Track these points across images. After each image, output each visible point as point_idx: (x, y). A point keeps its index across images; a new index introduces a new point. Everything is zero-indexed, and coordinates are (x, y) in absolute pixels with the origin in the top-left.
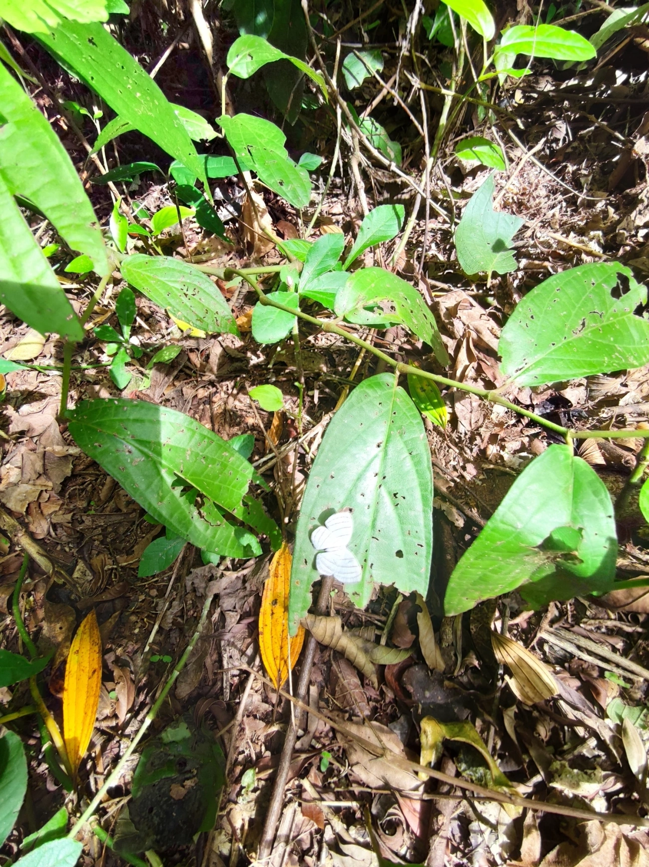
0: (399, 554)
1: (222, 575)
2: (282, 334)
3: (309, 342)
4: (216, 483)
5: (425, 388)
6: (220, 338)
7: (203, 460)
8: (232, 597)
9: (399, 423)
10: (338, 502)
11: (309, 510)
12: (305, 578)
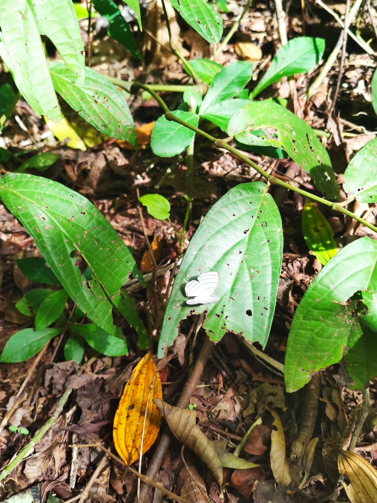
0: (249, 313)
1: (84, 372)
2: (178, 150)
4: (103, 265)
5: (319, 228)
7: (96, 242)
8: (89, 398)
9: (263, 219)
10: (208, 267)
11: (185, 269)
12: (175, 316)
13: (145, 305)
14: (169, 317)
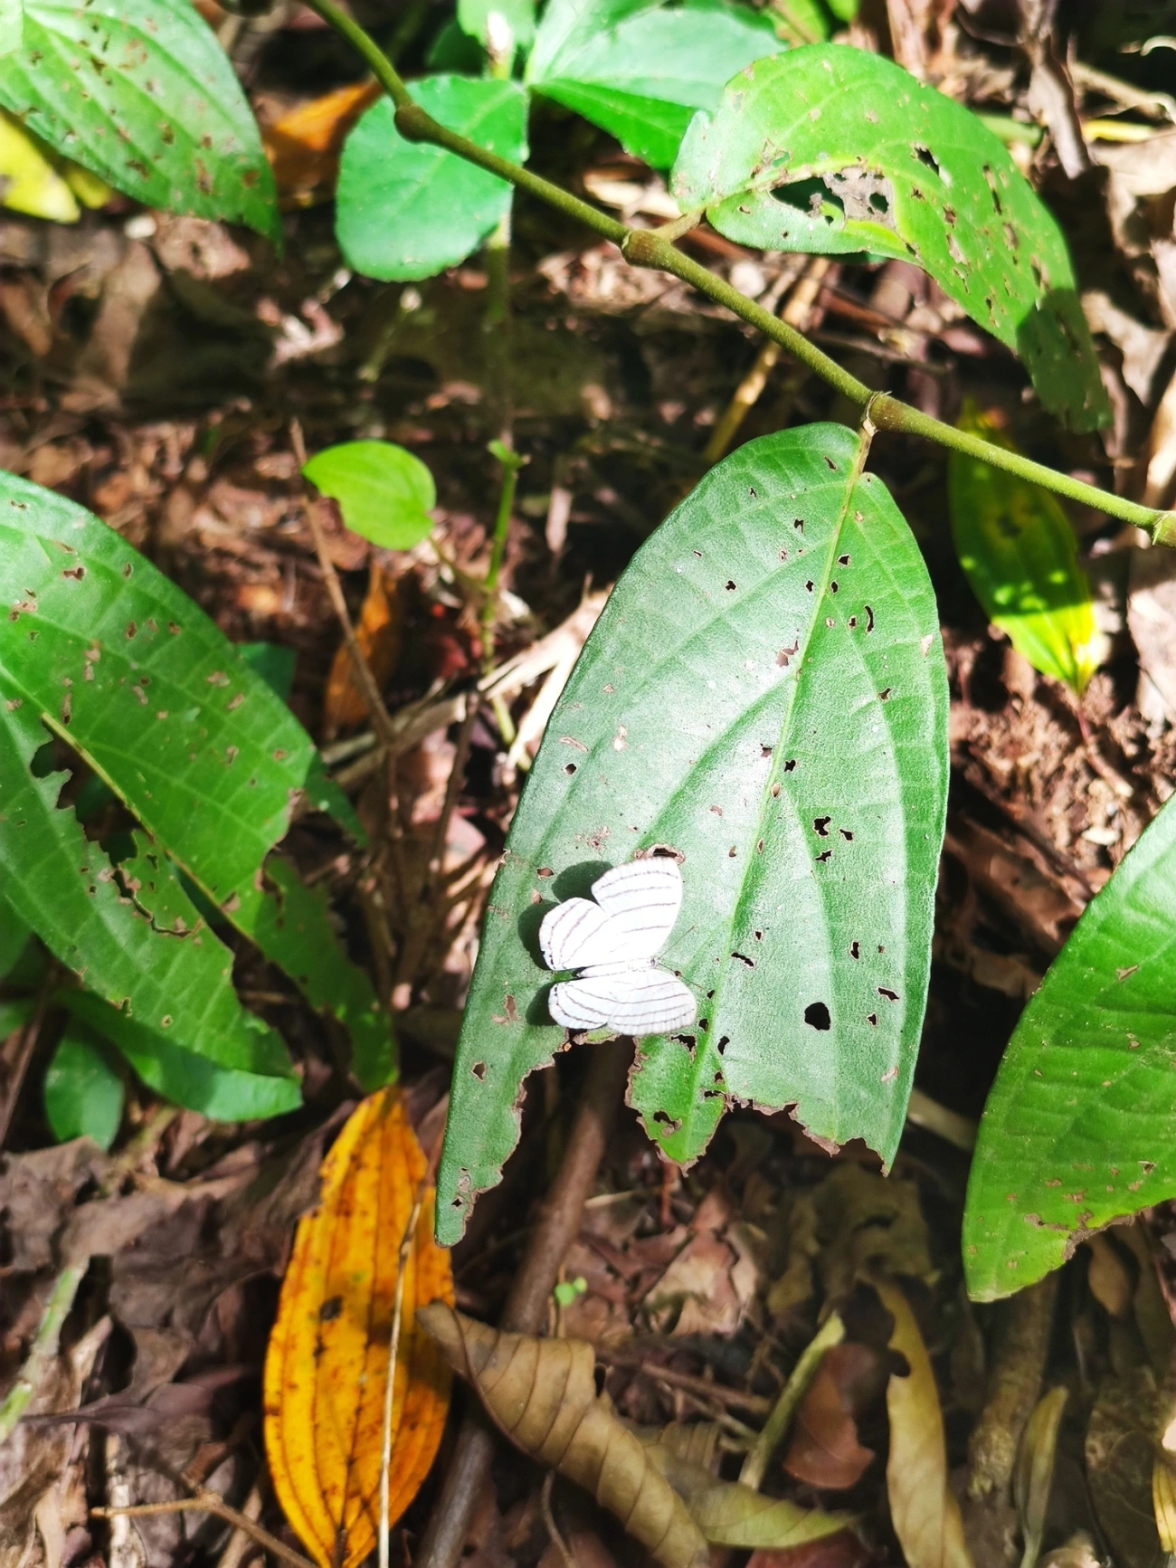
0: (818, 1016)
1: (128, 1188)
2: (457, 247)
3: (545, 282)
4: (179, 781)
5: (1021, 519)
6: (140, 228)
7: (139, 691)
8: (157, 1281)
9: (855, 593)
10: (632, 827)
11: (535, 844)
12: (502, 1059)
13: (357, 872)
14: (476, 1064)
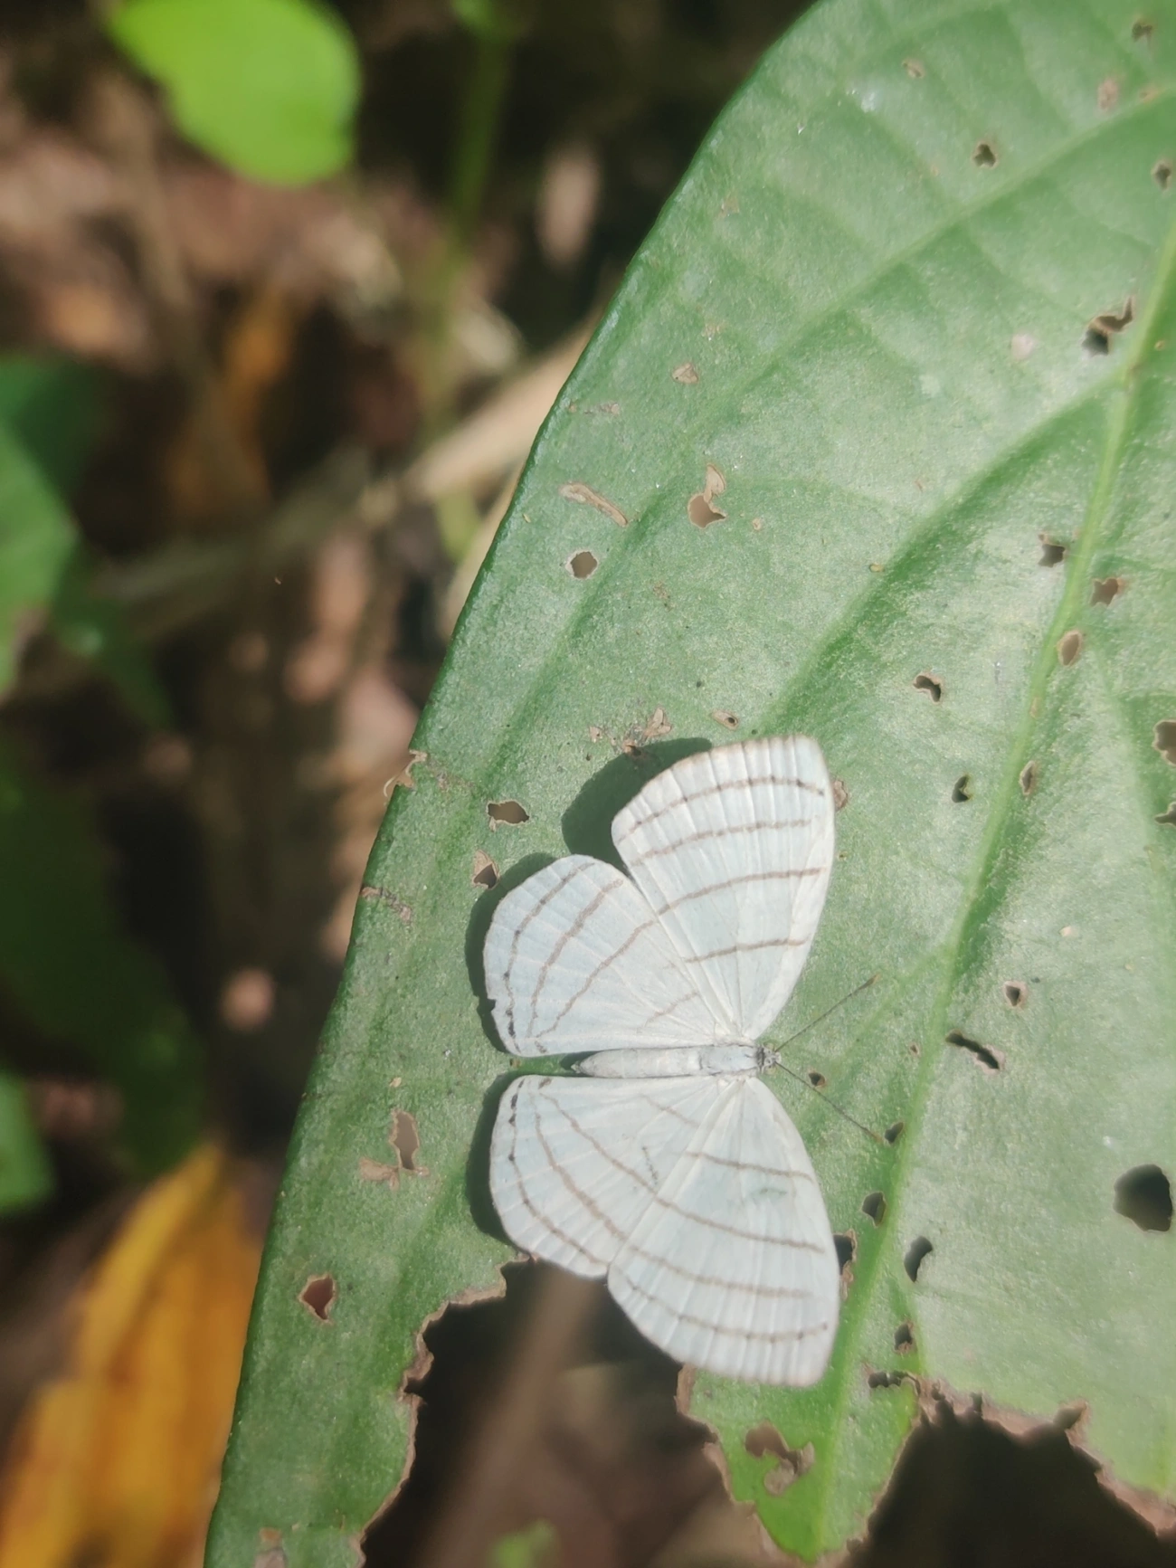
0: (1146, 1198)
10: (724, 717)
11: (487, 741)
12: (377, 1271)
14: (312, 1280)
